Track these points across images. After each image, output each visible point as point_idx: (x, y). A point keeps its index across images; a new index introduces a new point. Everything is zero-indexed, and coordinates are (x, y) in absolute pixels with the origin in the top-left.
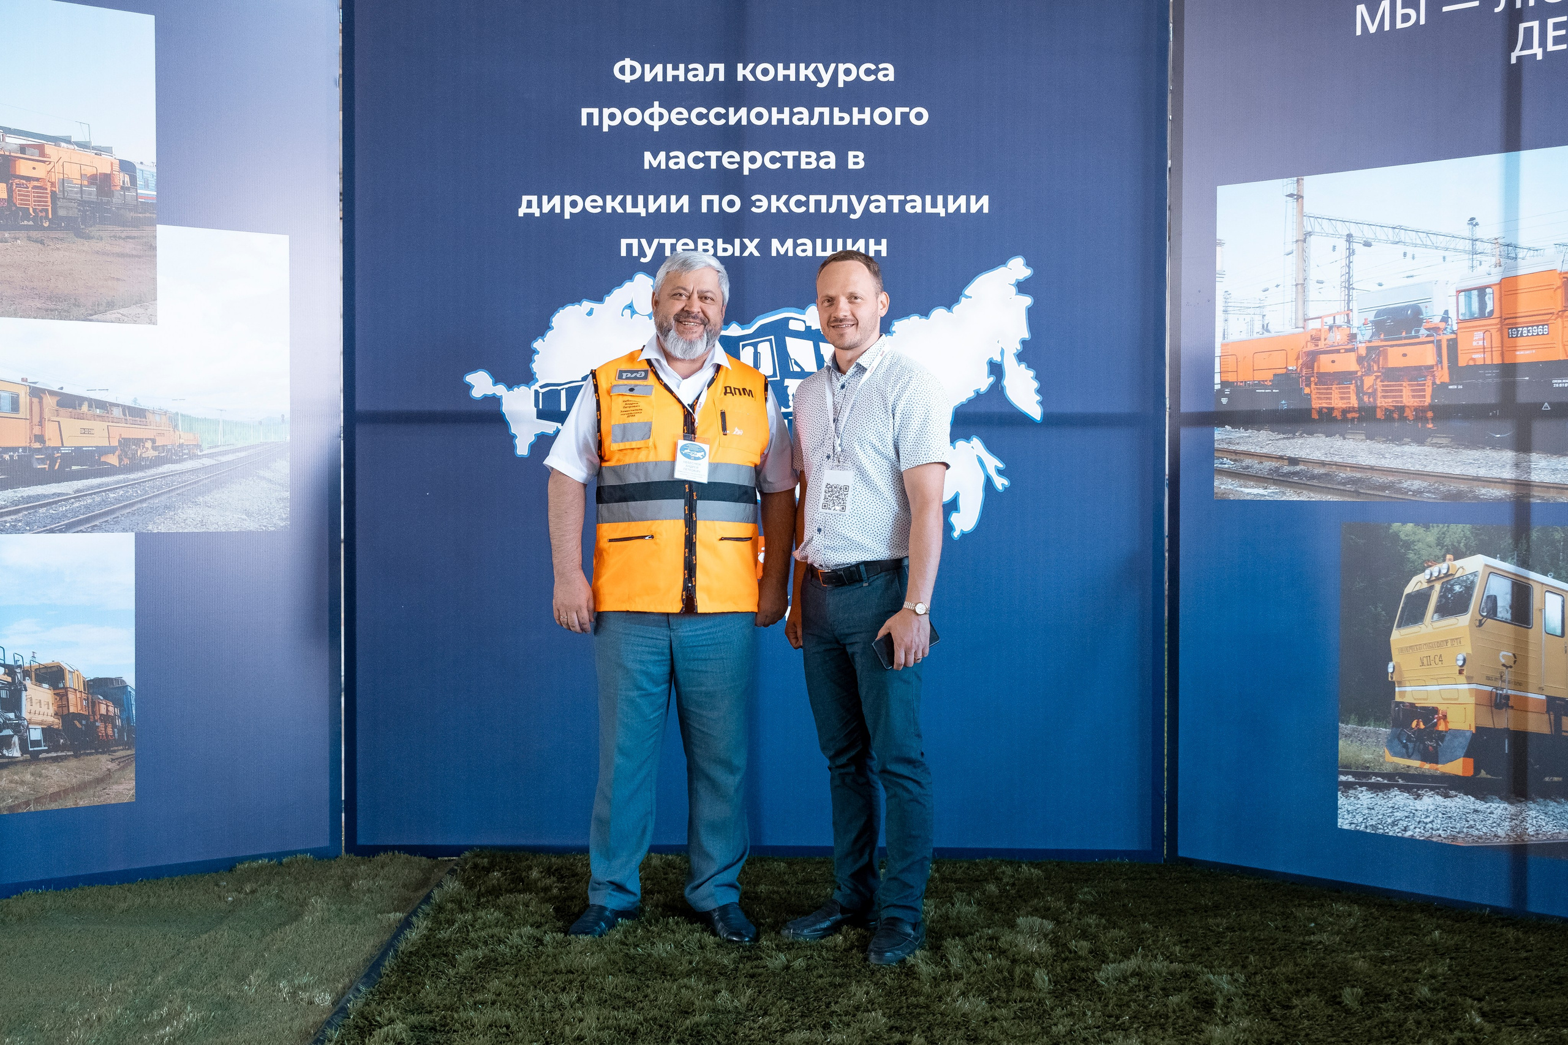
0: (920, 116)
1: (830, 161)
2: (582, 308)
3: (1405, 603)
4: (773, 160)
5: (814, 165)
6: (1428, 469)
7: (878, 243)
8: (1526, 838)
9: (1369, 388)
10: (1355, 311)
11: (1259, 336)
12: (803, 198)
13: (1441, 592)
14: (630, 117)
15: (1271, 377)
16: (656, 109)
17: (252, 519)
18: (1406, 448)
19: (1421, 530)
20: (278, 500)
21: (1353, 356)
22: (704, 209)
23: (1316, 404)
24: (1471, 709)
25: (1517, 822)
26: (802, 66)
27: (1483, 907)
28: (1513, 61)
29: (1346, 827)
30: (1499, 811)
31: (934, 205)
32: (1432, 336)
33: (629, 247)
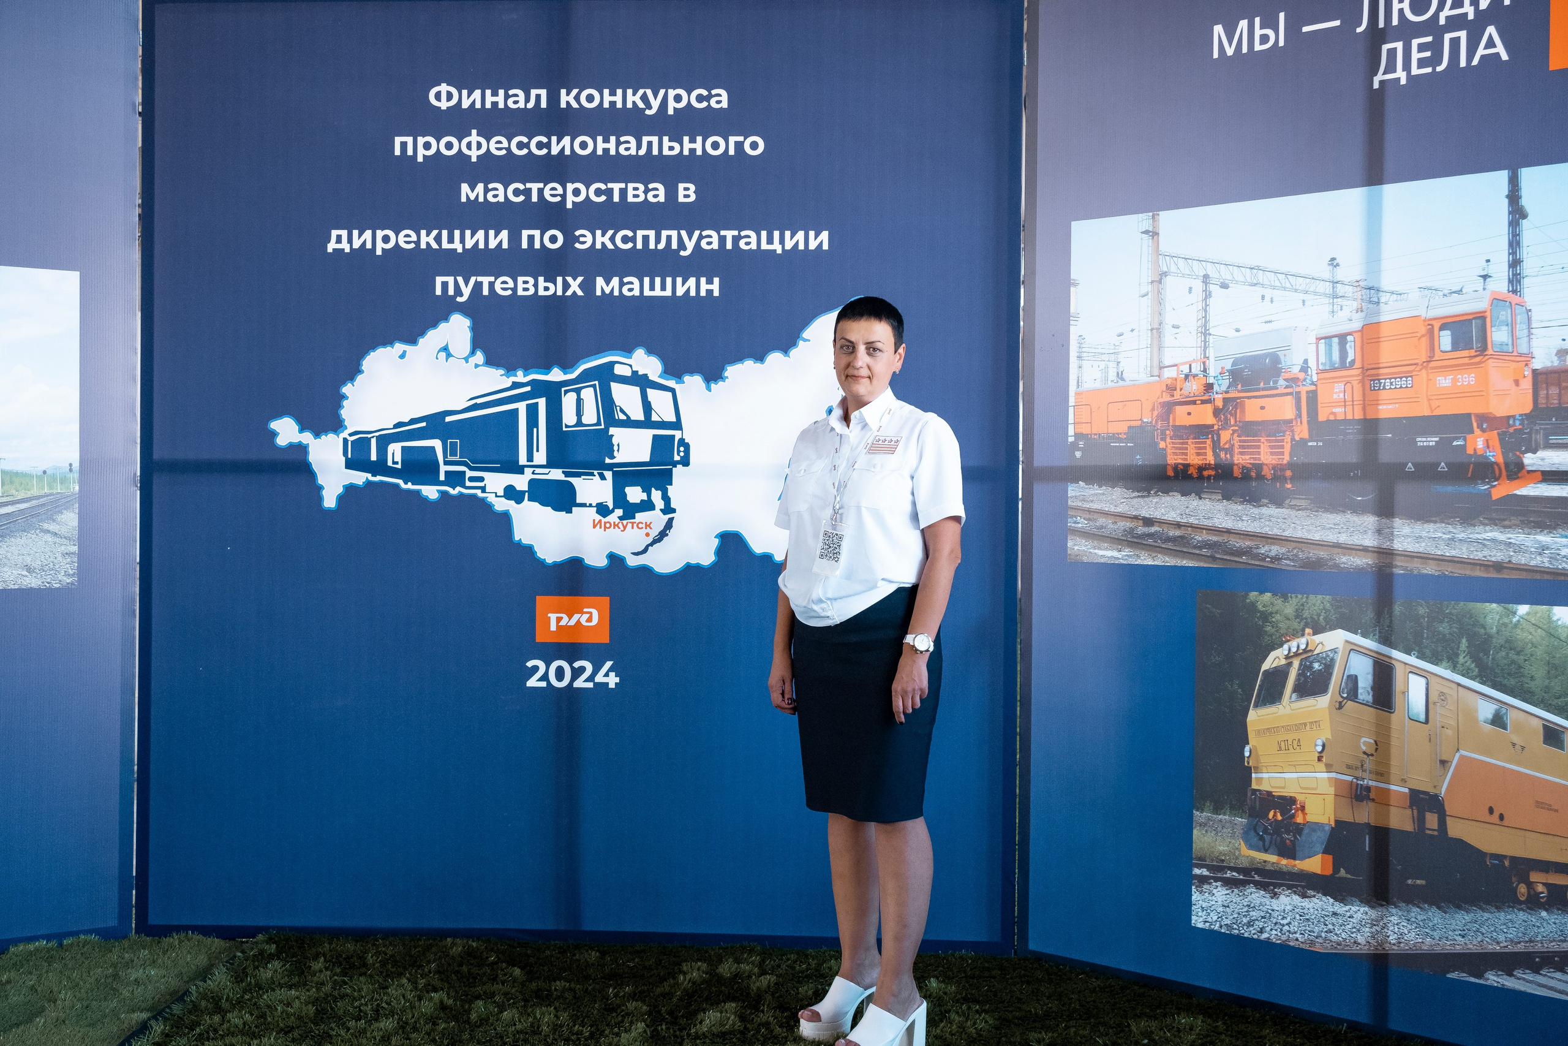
0: (755, 146)
1: (658, 193)
2: (394, 350)
3: (1261, 680)
4: (598, 192)
5: (642, 198)
6: (1286, 534)
7: (710, 282)
8: (1387, 948)
9: (1226, 443)
10: (1212, 359)
11: (1114, 385)
12: (630, 234)
13: (1299, 670)
14: (447, 146)
15: (1125, 429)
16: (474, 137)
17: (34, 575)
18: (1264, 510)
19: (1279, 601)
20: (64, 555)
21: (1209, 408)
22: (525, 245)
23: (1172, 459)
24: (1330, 800)
25: (1378, 929)
26: (630, 92)
27: (1340, 1021)
28: (1376, 86)
29: (1200, 925)
30: (1359, 916)
31: (770, 241)
32: (1292, 387)
33: (445, 285)
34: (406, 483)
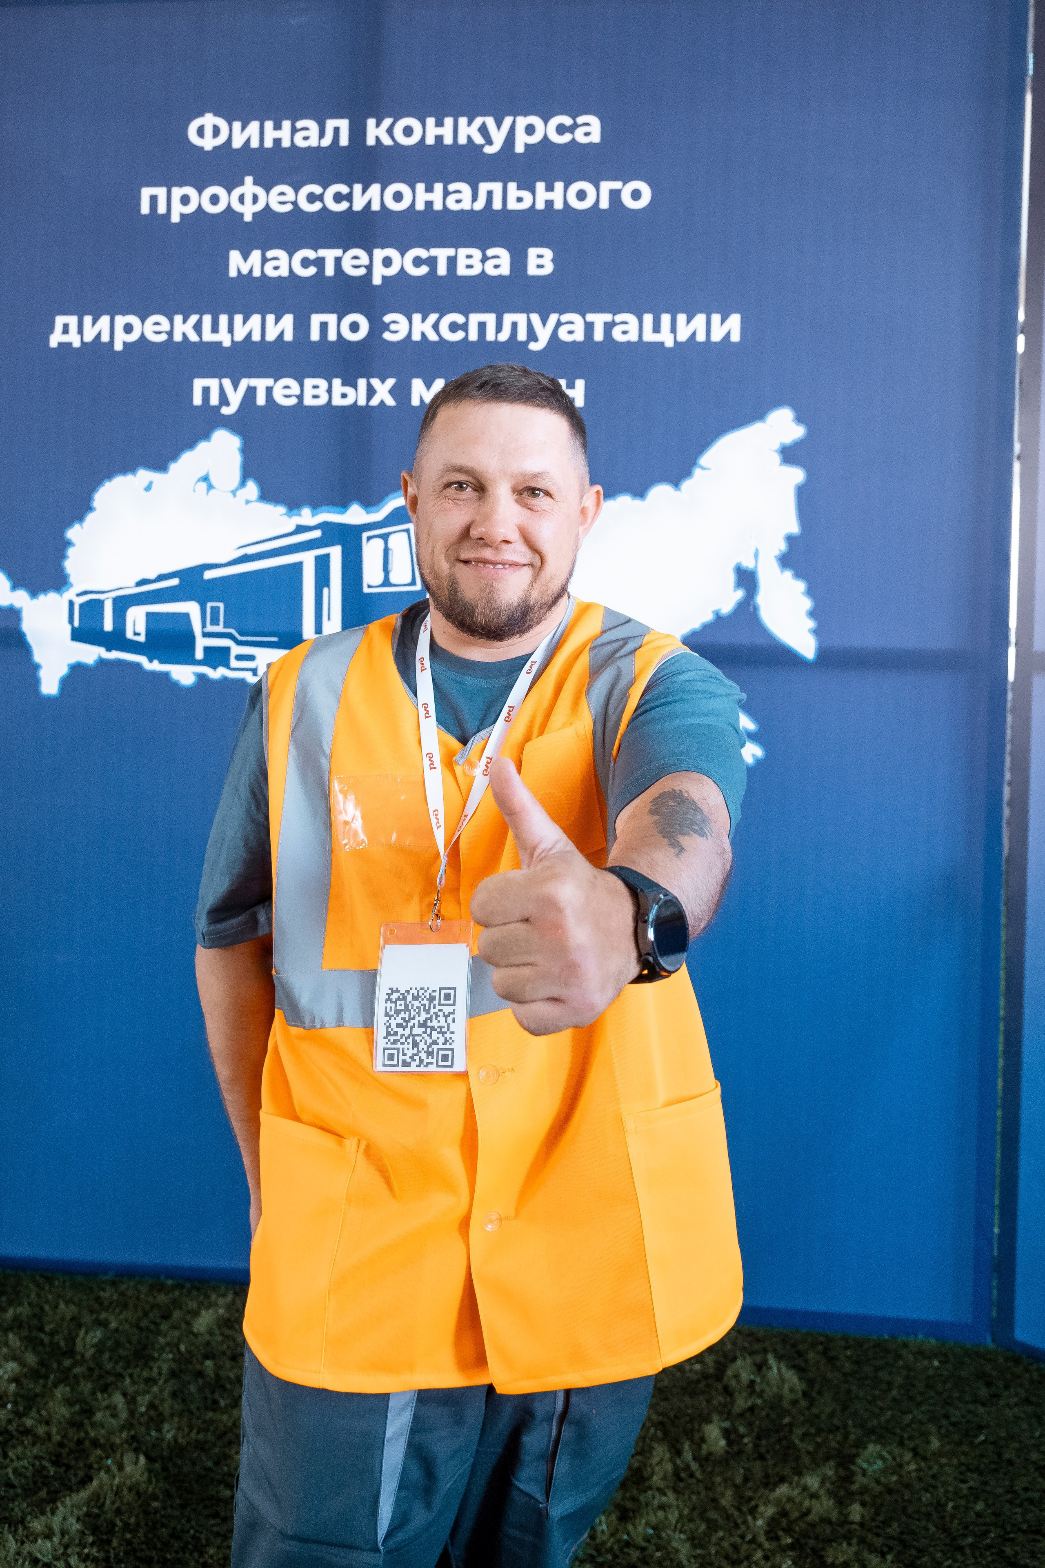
0: (637, 195)
1: (501, 262)
4: (417, 262)
5: (477, 270)
12: (459, 319)
14: (211, 200)
16: (249, 187)
22: (315, 336)
26: (463, 121)
31: (657, 329)
33: (206, 391)
34: (151, 661)
